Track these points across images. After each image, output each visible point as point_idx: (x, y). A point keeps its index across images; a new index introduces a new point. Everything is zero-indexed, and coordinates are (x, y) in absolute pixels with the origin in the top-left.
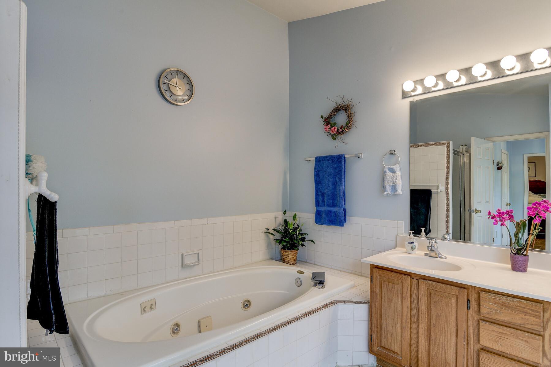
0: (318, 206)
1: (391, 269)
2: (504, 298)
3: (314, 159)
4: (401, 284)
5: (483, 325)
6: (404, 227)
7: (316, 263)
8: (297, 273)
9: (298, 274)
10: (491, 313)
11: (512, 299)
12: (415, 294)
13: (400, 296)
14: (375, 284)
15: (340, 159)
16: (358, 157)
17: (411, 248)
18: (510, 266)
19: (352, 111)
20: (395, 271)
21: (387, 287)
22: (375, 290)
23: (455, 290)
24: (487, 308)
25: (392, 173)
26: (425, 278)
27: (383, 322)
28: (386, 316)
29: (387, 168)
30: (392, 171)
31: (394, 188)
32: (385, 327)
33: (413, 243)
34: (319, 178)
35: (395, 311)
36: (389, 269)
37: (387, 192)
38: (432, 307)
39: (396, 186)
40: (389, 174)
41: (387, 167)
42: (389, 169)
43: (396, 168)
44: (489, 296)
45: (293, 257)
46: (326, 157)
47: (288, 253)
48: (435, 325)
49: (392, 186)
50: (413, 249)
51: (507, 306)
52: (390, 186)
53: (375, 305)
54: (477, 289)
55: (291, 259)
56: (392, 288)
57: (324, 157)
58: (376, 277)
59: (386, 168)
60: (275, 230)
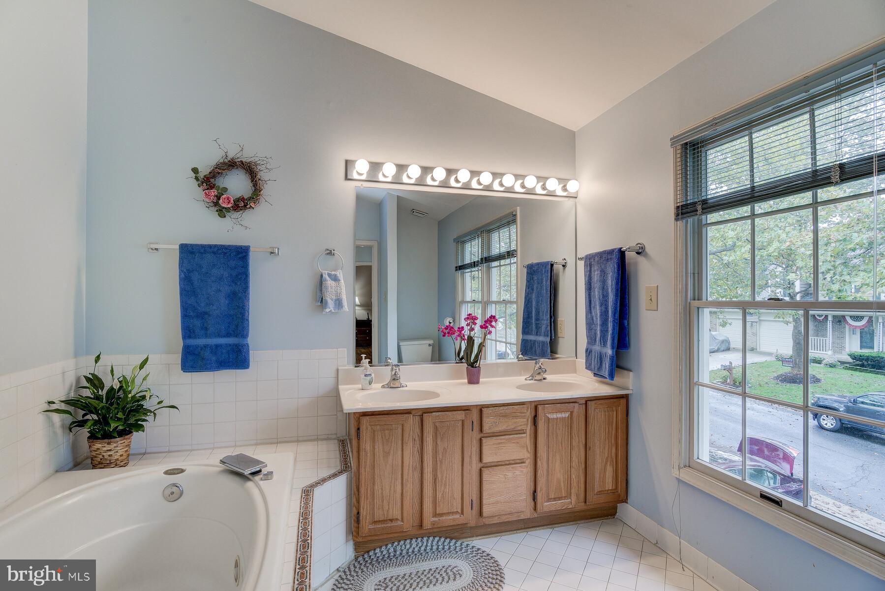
0: (190, 337)
1: (385, 412)
2: (502, 408)
3: (178, 247)
4: (400, 427)
5: (485, 443)
6: (346, 356)
7: (172, 449)
8: (164, 475)
9: (168, 476)
10: (492, 427)
11: (507, 407)
12: (416, 434)
13: (400, 442)
14: (364, 440)
15: (242, 253)
16: (272, 253)
17: (368, 383)
18: (466, 381)
19: (263, 175)
20: (391, 412)
21: (382, 438)
22: (365, 447)
23: (460, 415)
24: (489, 424)
25: (333, 282)
26: (429, 410)
27: (376, 487)
28: (381, 478)
29: (327, 274)
30: (335, 279)
31: (339, 303)
32: (380, 492)
33: (370, 375)
34: (192, 284)
35: (394, 465)
36: (383, 413)
37: (330, 308)
38: (438, 443)
39: (341, 300)
40: (330, 283)
41: (327, 272)
42: (329, 275)
43: (340, 274)
44: (490, 410)
45: (126, 449)
46: (210, 246)
47: (115, 445)
48: (441, 462)
49: (336, 301)
50: (370, 383)
51: (505, 416)
52: (332, 300)
53: (365, 468)
54: (479, 408)
55: (121, 456)
56: (390, 435)
57: (203, 246)
58: (367, 428)
59: (325, 274)
60: (67, 402)
